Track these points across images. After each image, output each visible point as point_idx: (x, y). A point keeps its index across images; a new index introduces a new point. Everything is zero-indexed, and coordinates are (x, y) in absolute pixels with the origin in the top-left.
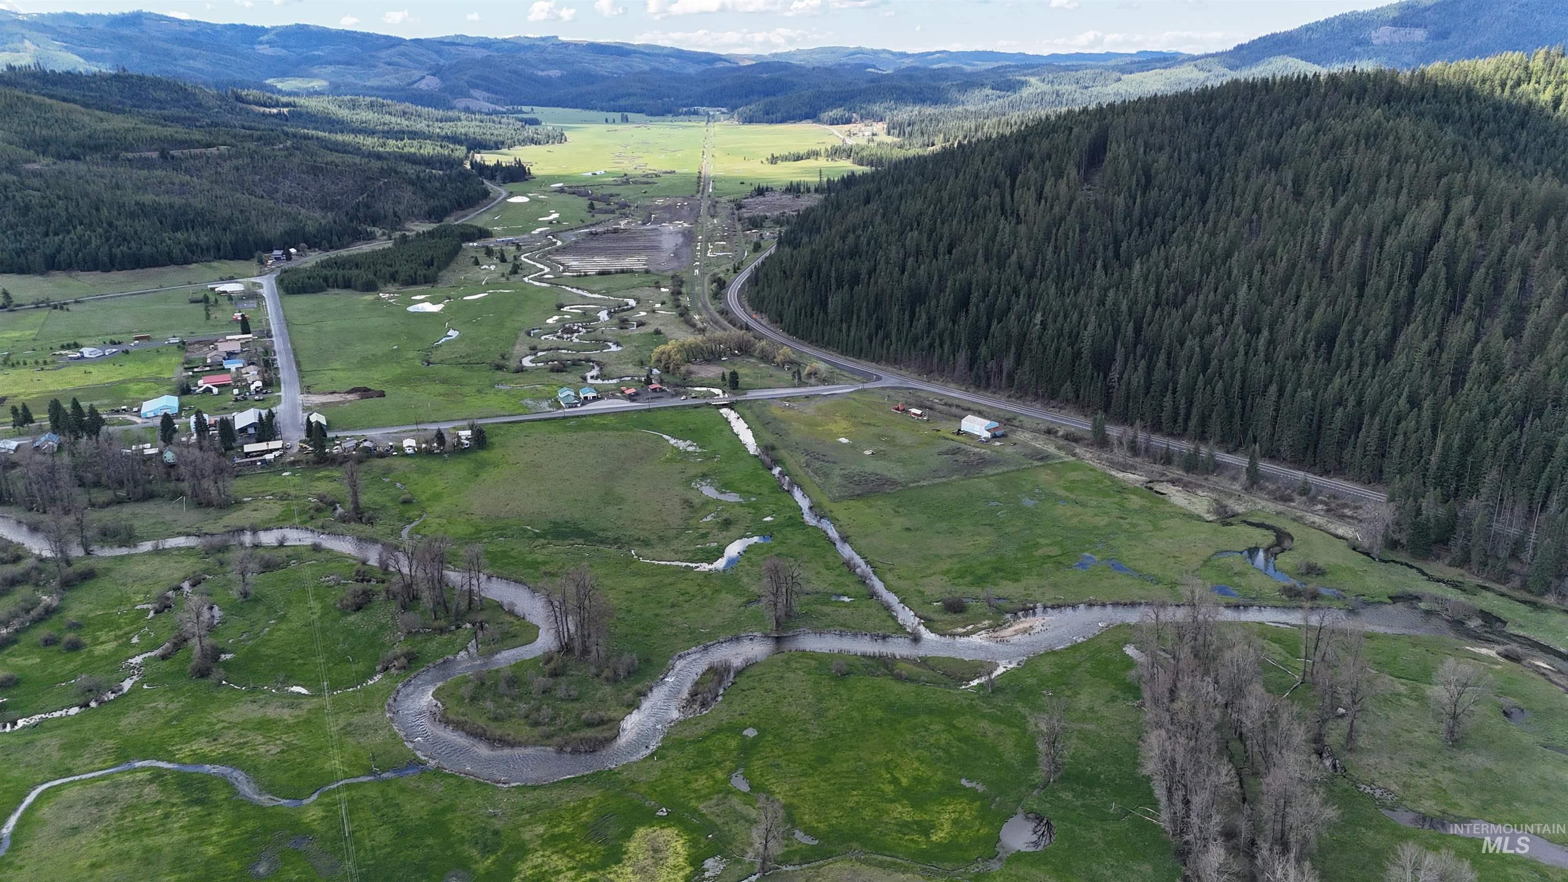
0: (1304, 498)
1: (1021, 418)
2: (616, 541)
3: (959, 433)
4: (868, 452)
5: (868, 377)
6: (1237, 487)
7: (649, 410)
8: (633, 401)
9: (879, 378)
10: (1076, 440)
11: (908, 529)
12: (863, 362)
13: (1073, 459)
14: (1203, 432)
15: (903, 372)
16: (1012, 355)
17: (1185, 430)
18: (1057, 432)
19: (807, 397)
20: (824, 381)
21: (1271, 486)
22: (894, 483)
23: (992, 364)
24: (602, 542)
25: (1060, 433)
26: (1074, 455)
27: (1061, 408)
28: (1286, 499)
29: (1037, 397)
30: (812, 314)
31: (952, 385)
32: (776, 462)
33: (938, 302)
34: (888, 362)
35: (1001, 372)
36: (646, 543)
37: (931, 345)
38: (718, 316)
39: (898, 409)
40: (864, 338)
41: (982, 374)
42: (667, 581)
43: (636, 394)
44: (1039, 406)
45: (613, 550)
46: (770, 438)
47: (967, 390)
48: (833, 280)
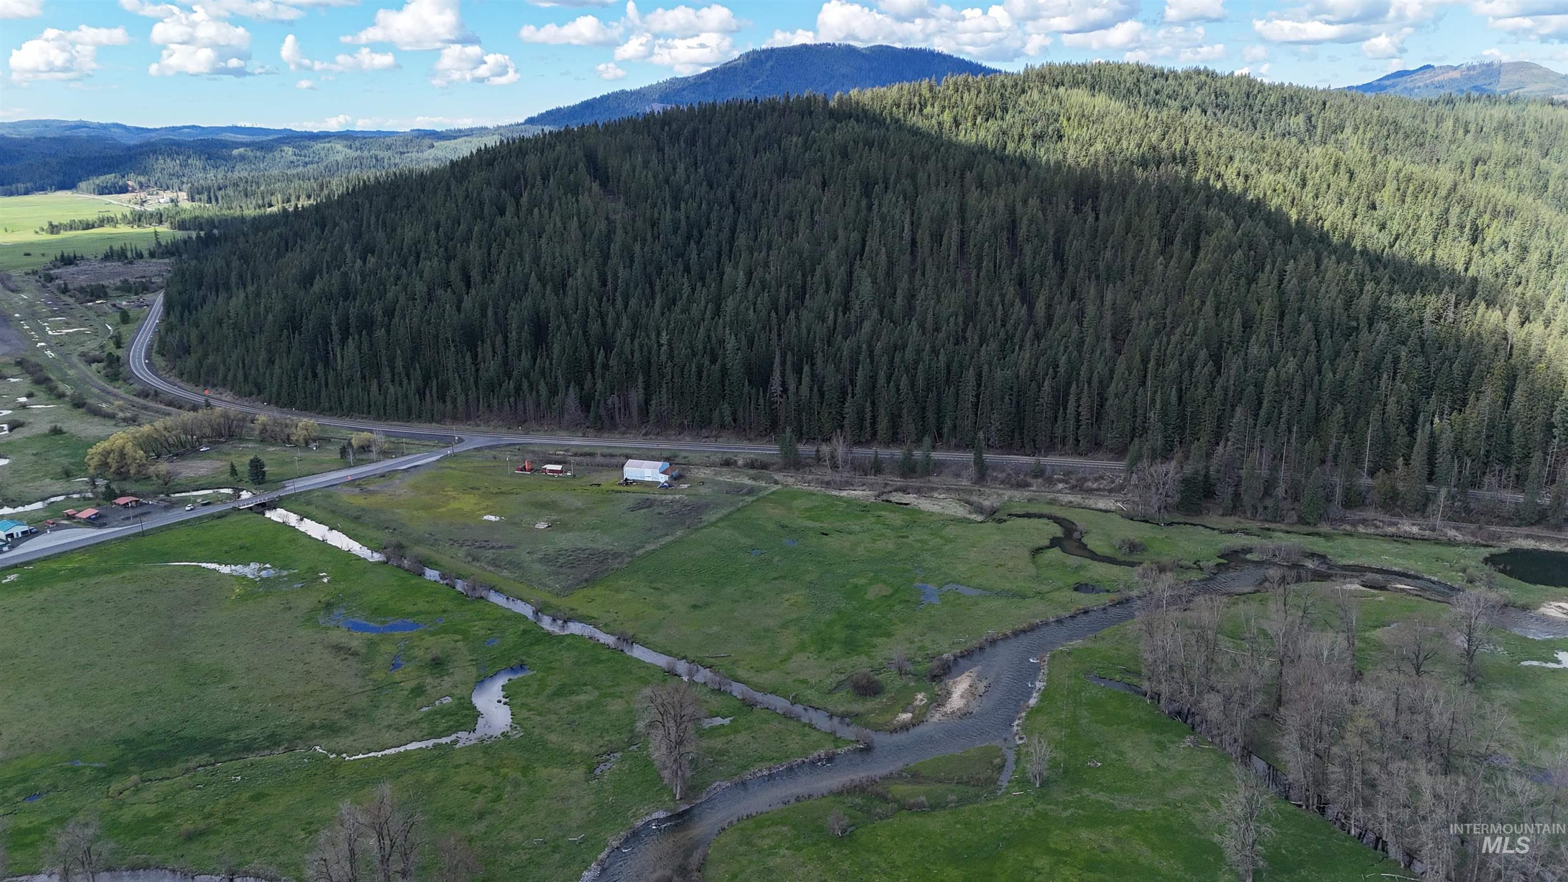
0: (1040, 480)
1: (684, 454)
2: (273, 740)
3: (627, 482)
4: (542, 526)
5: (448, 441)
6: (965, 482)
7: (143, 534)
8: (102, 526)
9: (461, 440)
10: (764, 466)
11: (695, 607)
12: (416, 424)
13: (779, 487)
14: (895, 434)
15: (482, 428)
16: (640, 385)
17: (874, 434)
18: (736, 462)
19: (383, 476)
20: (385, 454)
21: (1001, 476)
22: (616, 555)
23: (613, 399)
24: (248, 747)
25: (740, 462)
26: (776, 482)
27: (716, 437)
28: (1024, 485)
29: (681, 429)
30: (315, 375)
31: (563, 433)
32: (425, 563)
33: (506, 338)
34: (455, 419)
35: (627, 406)
36: (331, 729)
37: (518, 389)
38: (142, 401)
39: (524, 469)
40: (411, 394)
41: (602, 411)
42: (430, 776)
43: (98, 516)
44: (688, 439)
45: (279, 756)
46: (385, 537)
47: (584, 435)
48: (334, 328)
